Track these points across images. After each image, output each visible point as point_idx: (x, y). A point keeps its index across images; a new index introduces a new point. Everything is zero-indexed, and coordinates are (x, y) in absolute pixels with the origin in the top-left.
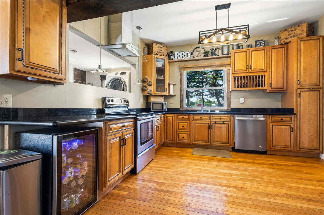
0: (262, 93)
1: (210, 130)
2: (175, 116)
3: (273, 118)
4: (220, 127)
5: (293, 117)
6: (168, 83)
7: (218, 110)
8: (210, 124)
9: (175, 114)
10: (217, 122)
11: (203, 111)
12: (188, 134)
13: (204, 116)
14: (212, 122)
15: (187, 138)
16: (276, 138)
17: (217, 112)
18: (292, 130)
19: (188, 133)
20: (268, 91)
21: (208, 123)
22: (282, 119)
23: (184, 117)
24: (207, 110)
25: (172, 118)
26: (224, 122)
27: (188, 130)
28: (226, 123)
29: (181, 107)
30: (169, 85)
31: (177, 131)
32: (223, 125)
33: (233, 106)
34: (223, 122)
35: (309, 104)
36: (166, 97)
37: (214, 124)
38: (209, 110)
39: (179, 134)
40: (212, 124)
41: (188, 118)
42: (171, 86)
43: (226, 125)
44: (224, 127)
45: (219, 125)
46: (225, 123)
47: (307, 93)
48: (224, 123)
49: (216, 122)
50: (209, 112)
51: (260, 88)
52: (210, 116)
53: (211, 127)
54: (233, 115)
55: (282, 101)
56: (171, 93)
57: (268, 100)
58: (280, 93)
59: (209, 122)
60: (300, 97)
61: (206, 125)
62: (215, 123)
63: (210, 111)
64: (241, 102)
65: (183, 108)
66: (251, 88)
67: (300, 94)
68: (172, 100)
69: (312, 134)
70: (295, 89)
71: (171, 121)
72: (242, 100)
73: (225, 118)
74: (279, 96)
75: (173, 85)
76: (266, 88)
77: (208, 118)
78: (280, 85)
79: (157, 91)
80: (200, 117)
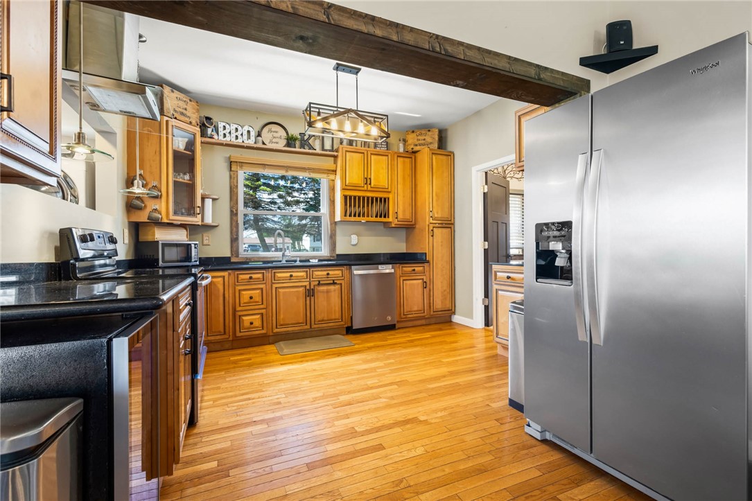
0: (382, 227)
1: (308, 298)
2: (229, 274)
3: (404, 269)
4: (328, 292)
5: (426, 265)
6: (202, 195)
7: (314, 258)
8: (308, 287)
9: (230, 271)
10: (321, 282)
11: (286, 261)
12: (262, 314)
13: (297, 272)
14: (313, 284)
15: (260, 323)
16: (407, 300)
17: (314, 262)
18: (425, 284)
19: (263, 311)
20: (393, 226)
21: (306, 286)
22: (414, 270)
23: (254, 276)
24: (293, 259)
25: (222, 282)
26: (333, 280)
27: (262, 304)
28: (338, 282)
29: (232, 254)
30: (203, 199)
31: (235, 311)
32: (332, 287)
33: (340, 250)
34: (332, 282)
35: (442, 245)
36: (192, 229)
37: (316, 287)
38: (298, 259)
39: (240, 316)
40: (312, 287)
41: (261, 277)
42: (209, 202)
43: (337, 287)
44: (335, 290)
45: (324, 288)
46: (336, 283)
47: (440, 230)
48: (334, 283)
49: (319, 281)
50: (298, 263)
51: (383, 219)
52: (308, 270)
53: (310, 293)
54: (348, 267)
55: (407, 241)
56: (209, 220)
57: (390, 239)
58: (404, 229)
59: (307, 284)
60: (432, 236)
61: (301, 289)
62: (319, 284)
63: (300, 261)
64: (352, 243)
65: (237, 256)
66: (370, 219)
67: (432, 230)
68: (207, 237)
69: (445, 288)
70: (427, 223)
71: (221, 287)
72: (354, 239)
73: (335, 273)
74: (403, 233)
75: (214, 200)
76: (390, 219)
77: (305, 276)
78: (408, 216)
79: (175, 213)
80: (288, 275)
